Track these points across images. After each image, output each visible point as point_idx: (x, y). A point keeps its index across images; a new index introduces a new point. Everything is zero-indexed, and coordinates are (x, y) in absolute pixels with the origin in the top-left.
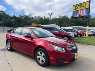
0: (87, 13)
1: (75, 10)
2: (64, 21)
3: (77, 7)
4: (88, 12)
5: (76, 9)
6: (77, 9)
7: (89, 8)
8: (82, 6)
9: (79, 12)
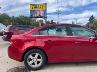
0: (45, 14)
2: (5, 19)
6: (35, 9)
9: (37, 12)
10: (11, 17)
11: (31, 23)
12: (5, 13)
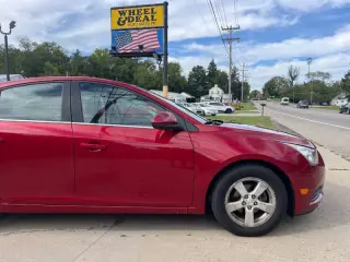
0: (161, 44)
1: (119, 27)
3: (127, 15)
4: (164, 40)
5: (124, 22)
7: (166, 27)
8: (143, 16)
9: (134, 34)
10: (69, 55)
11: (134, 75)
12: (50, 41)
